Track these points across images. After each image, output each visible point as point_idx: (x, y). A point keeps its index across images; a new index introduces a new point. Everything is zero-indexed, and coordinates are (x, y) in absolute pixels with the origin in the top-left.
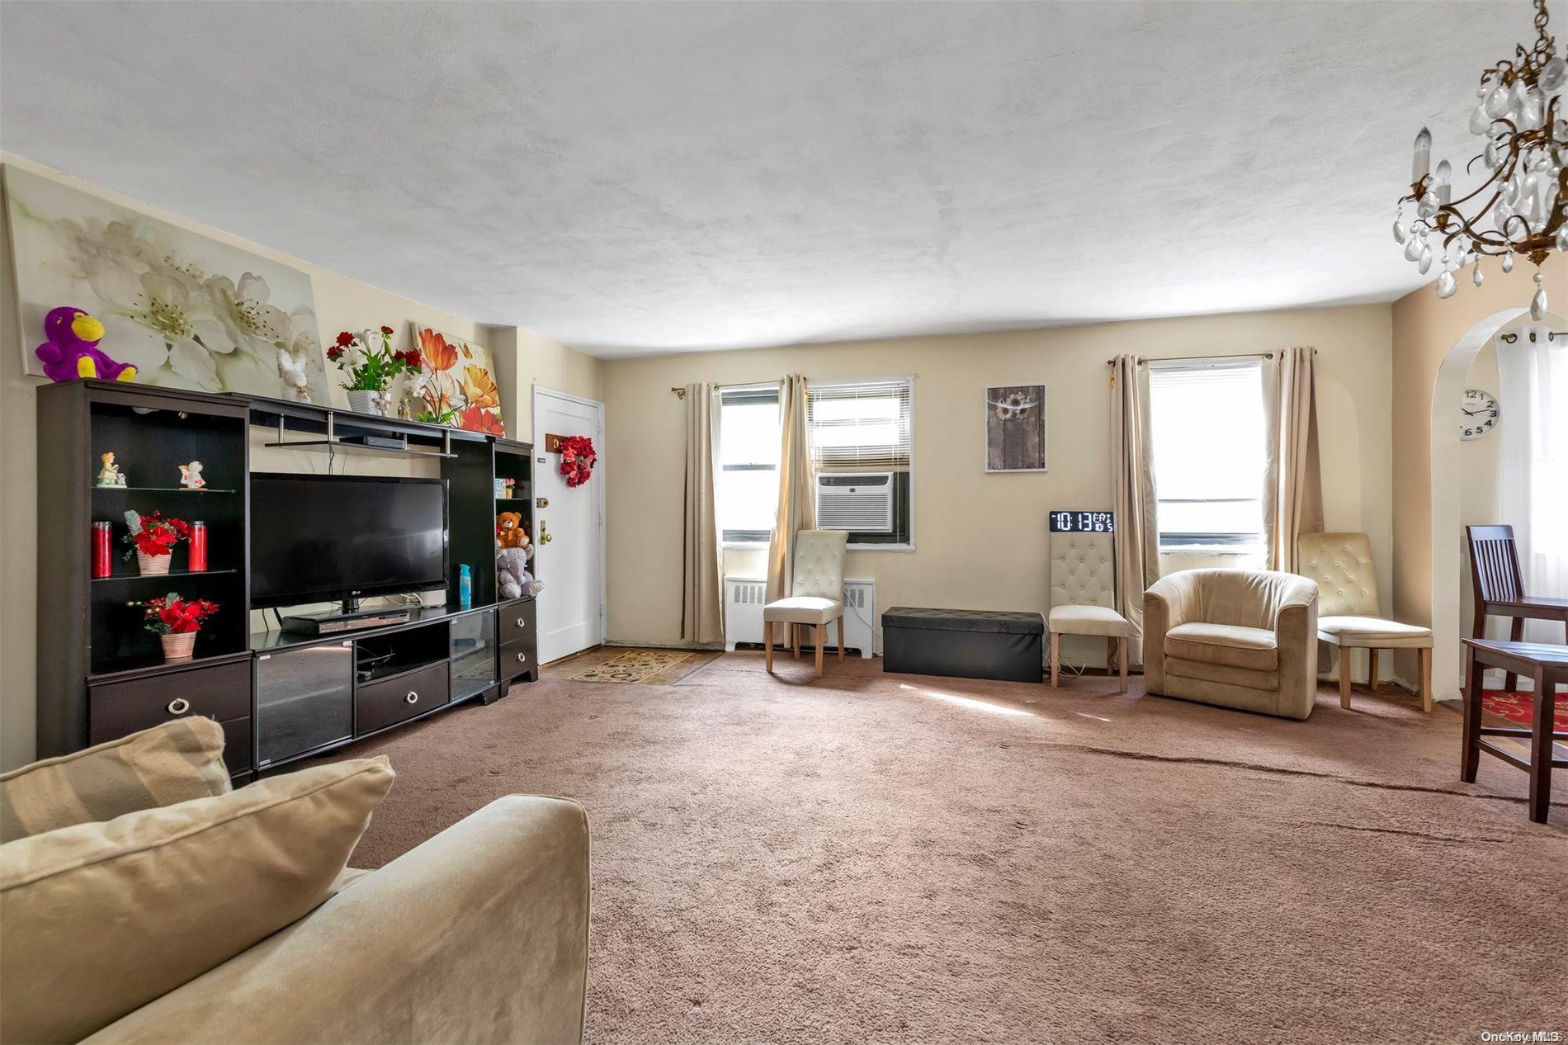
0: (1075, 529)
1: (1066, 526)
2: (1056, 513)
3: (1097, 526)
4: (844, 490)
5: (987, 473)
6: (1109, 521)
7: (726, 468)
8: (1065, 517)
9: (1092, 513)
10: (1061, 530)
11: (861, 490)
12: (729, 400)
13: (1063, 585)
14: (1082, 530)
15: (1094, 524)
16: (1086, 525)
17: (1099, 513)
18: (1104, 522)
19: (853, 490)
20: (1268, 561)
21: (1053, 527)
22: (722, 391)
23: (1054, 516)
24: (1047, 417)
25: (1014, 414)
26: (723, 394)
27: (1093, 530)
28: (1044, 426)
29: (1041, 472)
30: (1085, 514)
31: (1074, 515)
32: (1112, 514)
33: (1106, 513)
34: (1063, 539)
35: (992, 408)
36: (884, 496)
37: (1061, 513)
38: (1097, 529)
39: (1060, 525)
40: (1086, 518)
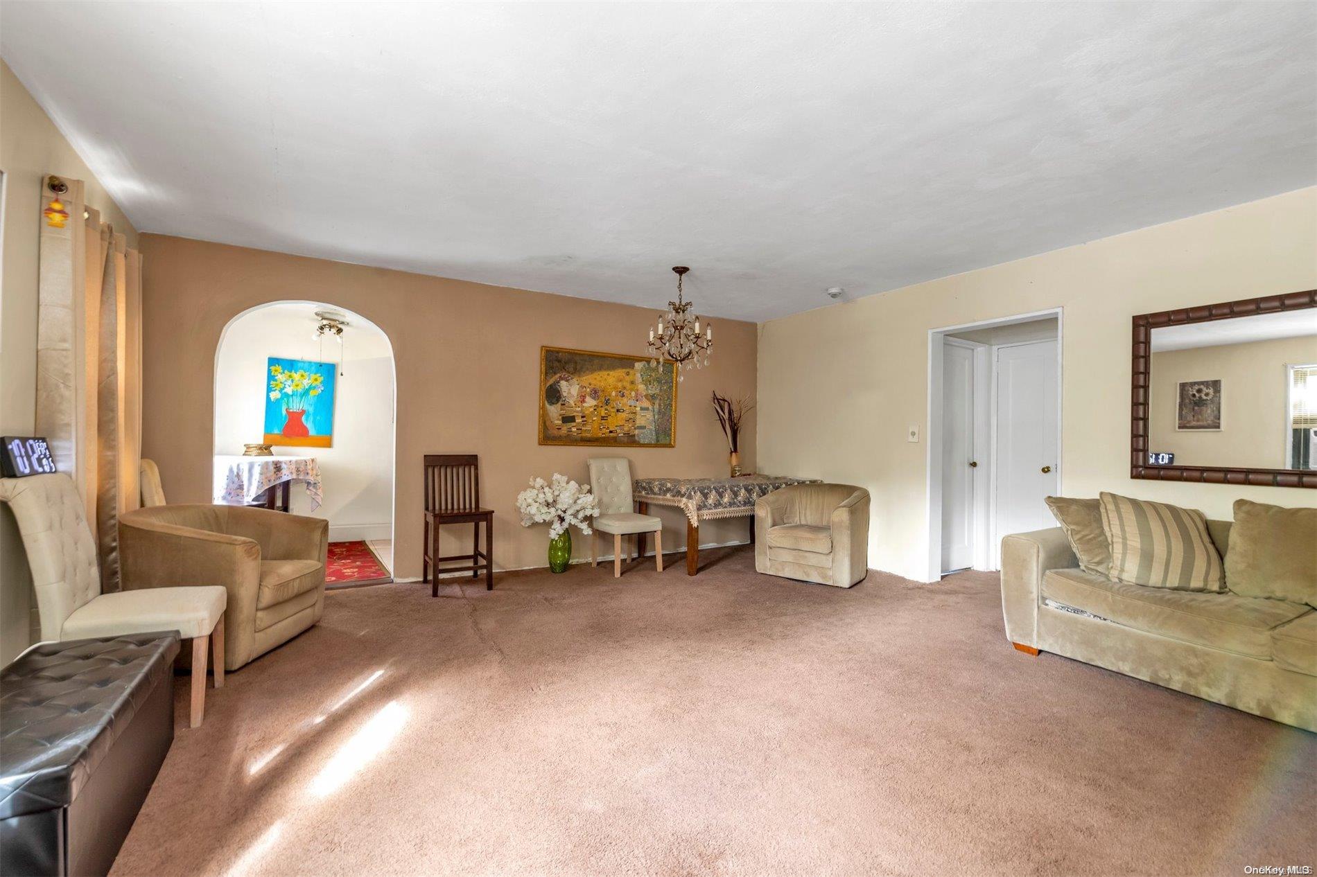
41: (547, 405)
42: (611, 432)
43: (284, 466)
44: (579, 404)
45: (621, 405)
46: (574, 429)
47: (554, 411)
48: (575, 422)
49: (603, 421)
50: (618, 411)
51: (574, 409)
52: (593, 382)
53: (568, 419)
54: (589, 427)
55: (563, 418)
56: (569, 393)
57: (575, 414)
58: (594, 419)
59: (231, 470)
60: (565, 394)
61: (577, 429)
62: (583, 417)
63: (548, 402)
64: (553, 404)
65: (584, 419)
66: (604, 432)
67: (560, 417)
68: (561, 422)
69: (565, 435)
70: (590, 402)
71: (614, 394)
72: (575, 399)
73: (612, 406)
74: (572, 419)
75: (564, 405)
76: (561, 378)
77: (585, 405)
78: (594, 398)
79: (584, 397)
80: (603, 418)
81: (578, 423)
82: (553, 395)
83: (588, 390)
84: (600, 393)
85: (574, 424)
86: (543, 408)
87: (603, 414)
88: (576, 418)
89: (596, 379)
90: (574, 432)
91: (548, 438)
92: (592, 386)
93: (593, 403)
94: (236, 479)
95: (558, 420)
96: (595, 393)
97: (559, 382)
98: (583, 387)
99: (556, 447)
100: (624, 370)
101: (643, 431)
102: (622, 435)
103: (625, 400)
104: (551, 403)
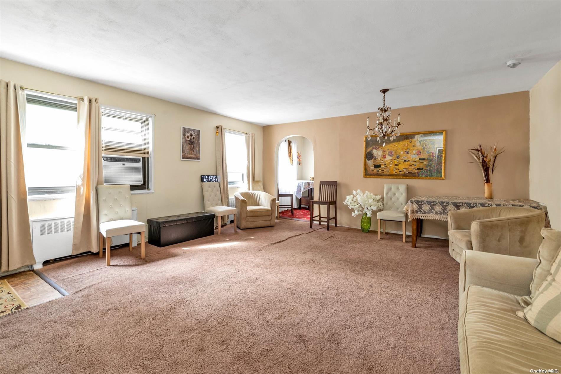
0: (208, 181)
1: (206, 180)
2: (203, 176)
3: (214, 180)
4: (119, 164)
5: (182, 160)
6: (216, 178)
7: (30, 145)
8: (206, 177)
9: (212, 176)
10: (205, 182)
11: (128, 165)
12: (31, 100)
13: (209, 201)
14: (210, 182)
15: (213, 179)
16: (211, 180)
17: (214, 176)
18: (215, 179)
19: (124, 165)
20: (248, 188)
21: (202, 180)
22: (26, 92)
23: (203, 177)
24: (200, 142)
25: (191, 139)
26: (27, 95)
27: (213, 181)
28: (199, 145)
29: (198, 161)
30: (210, 176)
31: (208, 176)
32: (217, 176)
33: (215, 176)
34: (206, 185)
35: (184, 135)
36: (139, 168)
37: (204, 176)
38: (214, 181)
39: (205, 180)
40: (211, 177)
41: (367, 161)
42: (400, 171)
43: (310, 184)
44: (383, 159)
45: (406, 158)
46: (380, 171)
47: (370, 163)
48: (381, 167)
49: (396, 166)
50: (405, 161)
51: (380, 161)
52: (390, 148)
53: (377, 166)
54: (387, 170)
55: (374, 166)
56: (377, 154)
57: (380, 164)
58: (391, 165)
59: (298, 184)
60: (375, 155)
61: (382, 171)
62: (384, 165)
63: (367, 159)
64: (370, 160)
65: (385, 166)
66: (396, 172)
67: (373, 166)
68: (373, 168)
69: (376, 173)
70: (388, 158)
71: (402, 153)
72: (380, 157)
73: (401, 159)
74: (379, 166)
75: (375, 160)
76: (373, 148)
77: (385, 159)
78: (391, 156)
79: (385, 156)
80: (396, 165)
81: (383, 168)
82: (369, 156)
83: (387, 152)
84: (394, 153)
85: (380, 168)
86: (365, 162)
87: (396, 163)
88: (381, 166)
89: (391, 147)
90: (380, 172)
91: (367, 174)
92: (389, 150)
93: (390, 158)
94: (300, 187)
95: (372, 167)
96: (391, 153)
97: (372, 150)
98: (384, 151)
99: (371, 179)
100: (408, 140)
101: (421, 170)
102: (408, 173)
103: (409, 155)
104: (369, 159)
